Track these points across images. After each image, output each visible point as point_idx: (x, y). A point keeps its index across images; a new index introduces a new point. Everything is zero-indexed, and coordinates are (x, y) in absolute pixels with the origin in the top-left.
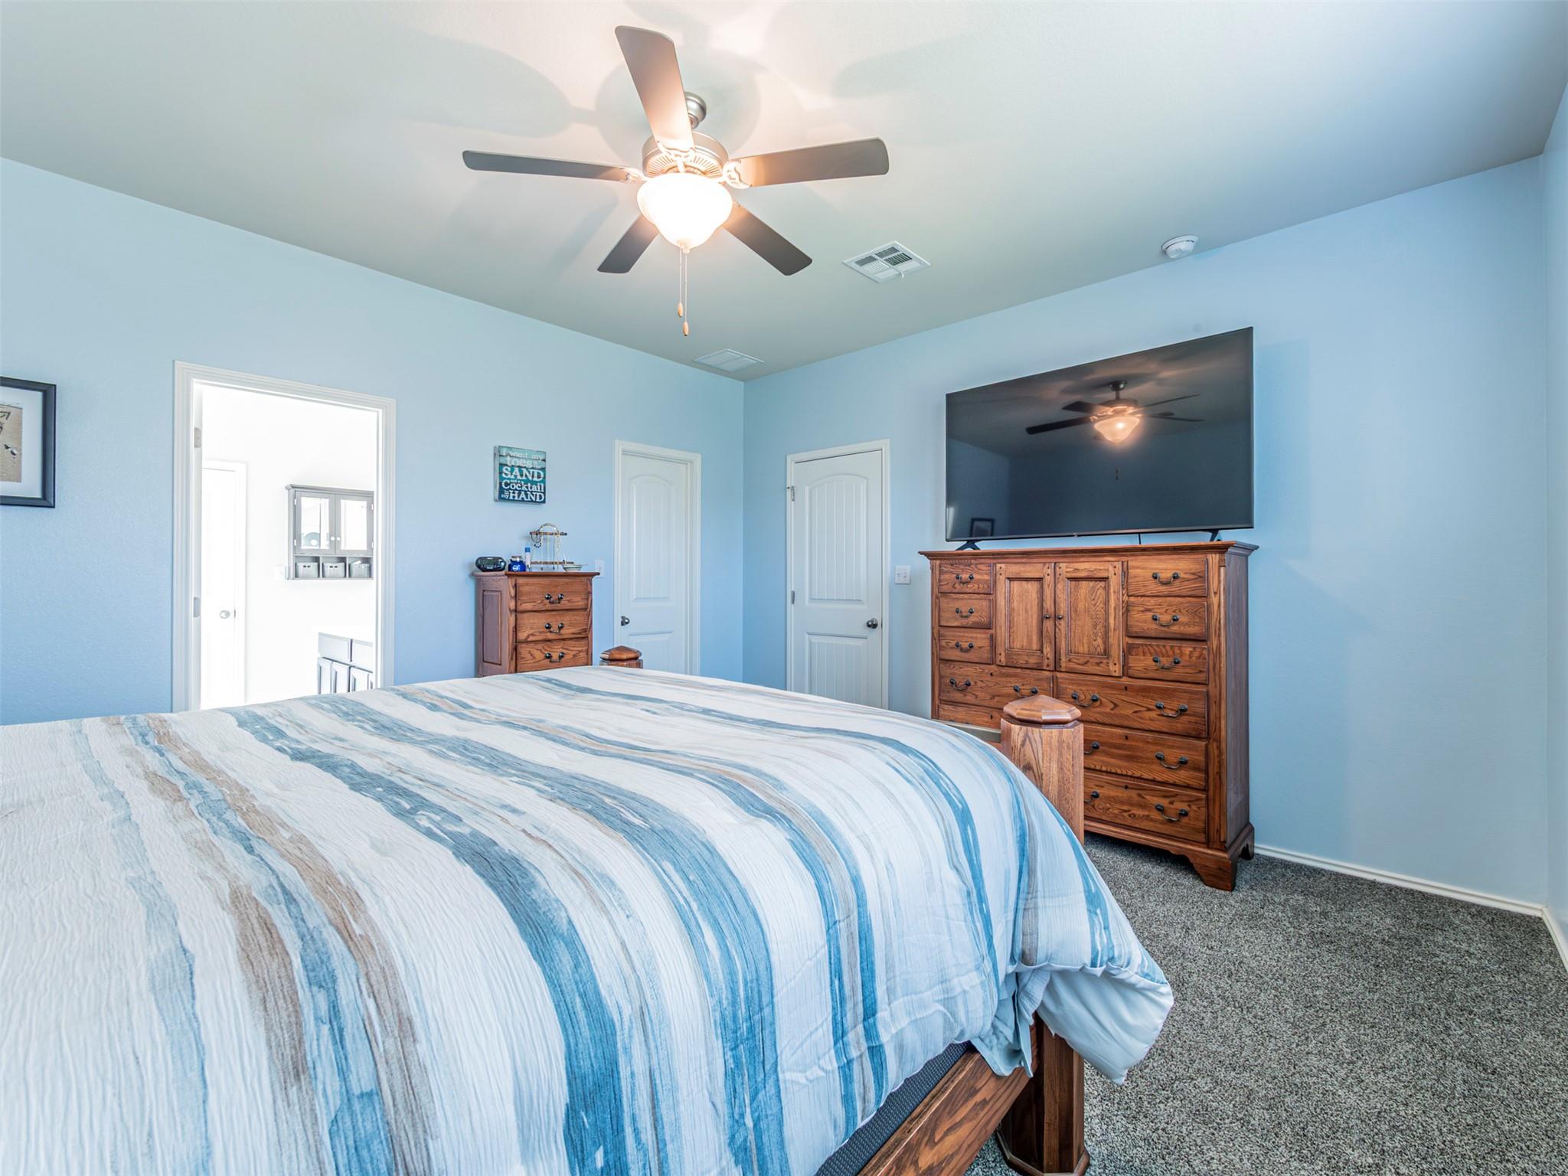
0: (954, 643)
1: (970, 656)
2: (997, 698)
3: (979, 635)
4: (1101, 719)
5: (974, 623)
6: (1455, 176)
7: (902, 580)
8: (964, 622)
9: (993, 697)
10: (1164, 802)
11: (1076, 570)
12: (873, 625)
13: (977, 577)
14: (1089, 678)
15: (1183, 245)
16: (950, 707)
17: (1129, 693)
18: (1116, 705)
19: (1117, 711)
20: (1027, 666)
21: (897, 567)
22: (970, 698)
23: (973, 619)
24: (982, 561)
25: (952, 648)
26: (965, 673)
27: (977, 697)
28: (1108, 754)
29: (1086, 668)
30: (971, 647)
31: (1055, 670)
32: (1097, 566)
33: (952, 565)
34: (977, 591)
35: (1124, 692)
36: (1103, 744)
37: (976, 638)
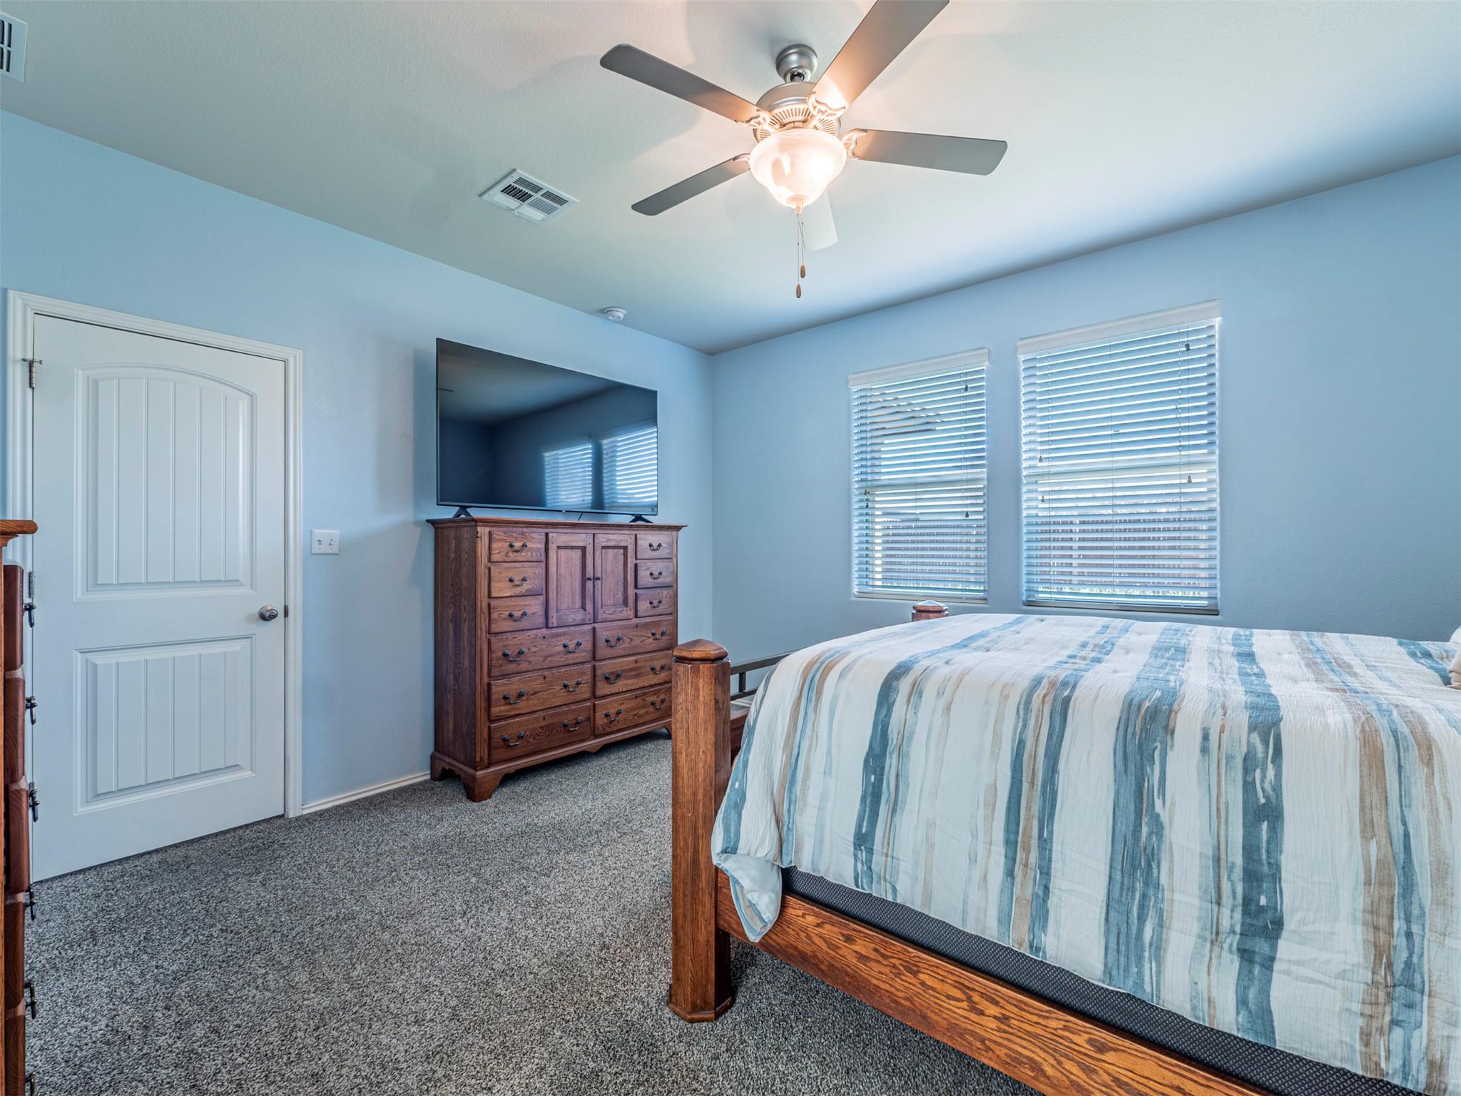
0: (507, 613)
1: (524, 624)
2: (549, 659)
3: (532, 602)
4: (622, 653)
5: (527, 590)
6: (689, 347)
7: (324, 548)
8: (518, 591)
9: (546, 658)
10: (653, 698)
11: (609, 540)
12: (266, 617)
13: (529, 545)
14: (615, 623)
15: (621, 314)
16: (504, 681)
17: (639, 629)
18: (631, 640)
19: (633, 644)
20: (575, 623)
21: (316, 531)
22: (524, 666)
23: (526, 587)
24: (534, 529)
25: (505, 619)
26: (519, 642)
27: (530, 662)
28: (626, 678)
29: (615, 617)
30: (524, 614)
31: (594, 622)
32: (620, 537)
33: (505, 533)
34: (530, 559)
35: (635, 629)
36: (622, 671)
37: (529, 605)
